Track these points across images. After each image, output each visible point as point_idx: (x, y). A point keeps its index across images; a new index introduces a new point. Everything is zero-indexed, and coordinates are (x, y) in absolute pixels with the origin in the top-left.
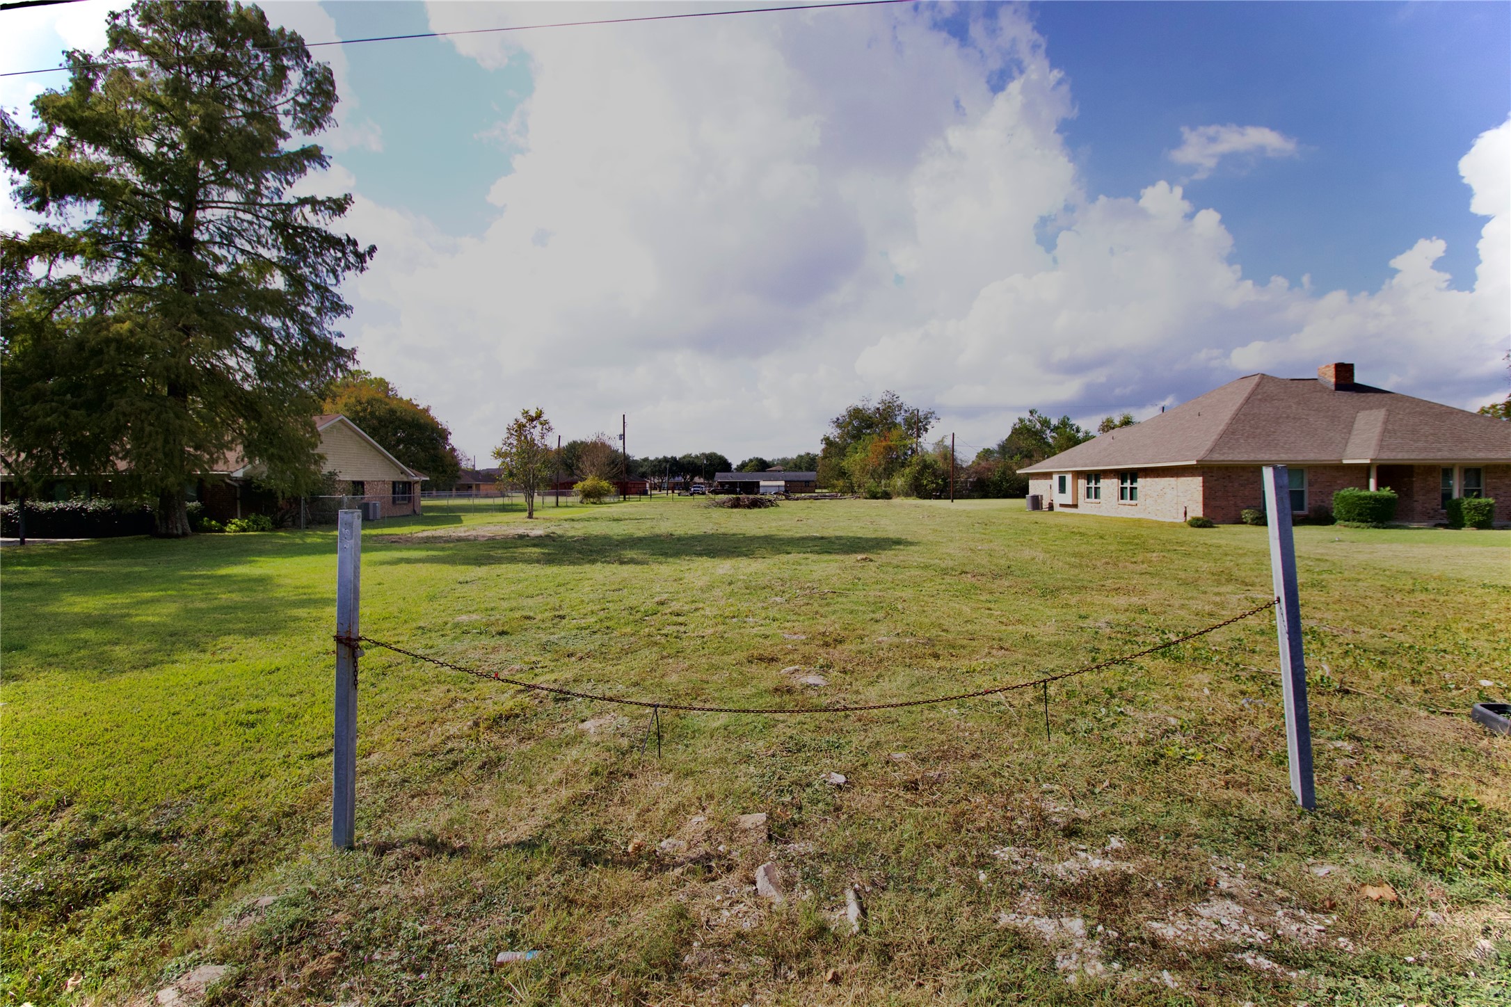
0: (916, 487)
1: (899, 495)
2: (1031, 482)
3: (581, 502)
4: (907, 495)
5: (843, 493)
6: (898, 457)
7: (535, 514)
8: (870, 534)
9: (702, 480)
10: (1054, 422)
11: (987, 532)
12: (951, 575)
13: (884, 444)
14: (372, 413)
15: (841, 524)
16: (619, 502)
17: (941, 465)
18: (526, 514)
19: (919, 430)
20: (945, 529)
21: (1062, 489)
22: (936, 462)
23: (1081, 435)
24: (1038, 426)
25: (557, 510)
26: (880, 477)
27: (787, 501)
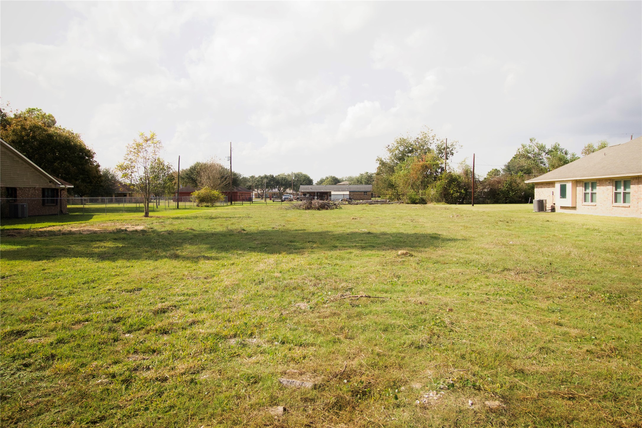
0: (445, 195)
1: (432, 201)
2: (536, 190)
3: (198, 206)
4: (438, 201)
5: (391, 199)
6: (431, 174)
7: (150, 214)
8: (410, 231)
9: (291, 191)
10: (548, 147)
11: (511, 228)
12: (493, 272)
13: (421, 163)
14: (34, 137)
15: (387, 221)
16: (227, 205)
17: (463, 179)
18: (144, 214)
19: (447, 154)
20: (474, 226)
21: (563, 194)
22: (459, 177)
23: (569, 157)
24: (536, 150)
25: (178, 211)
26: (418, 188)
27: (349, 205)
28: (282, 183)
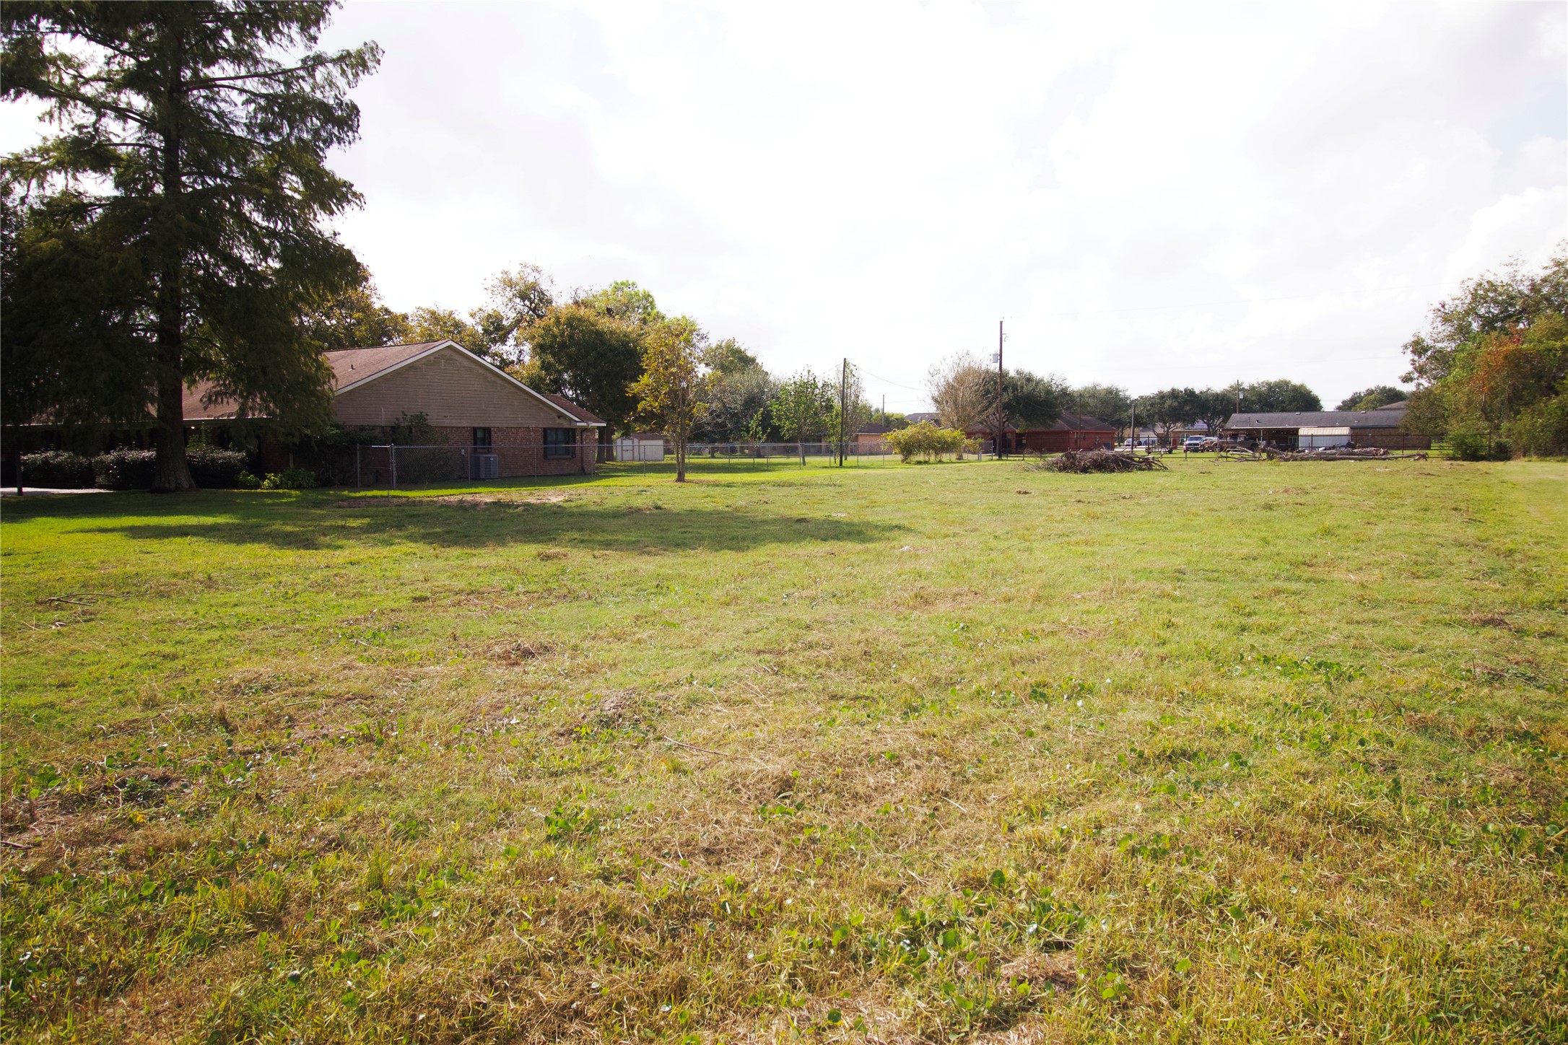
1: (1525, 453)
3: (903, 461)
28: (1215, 408)
